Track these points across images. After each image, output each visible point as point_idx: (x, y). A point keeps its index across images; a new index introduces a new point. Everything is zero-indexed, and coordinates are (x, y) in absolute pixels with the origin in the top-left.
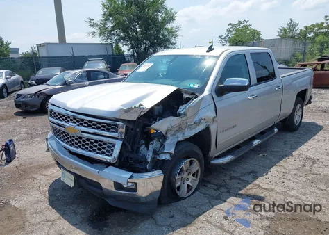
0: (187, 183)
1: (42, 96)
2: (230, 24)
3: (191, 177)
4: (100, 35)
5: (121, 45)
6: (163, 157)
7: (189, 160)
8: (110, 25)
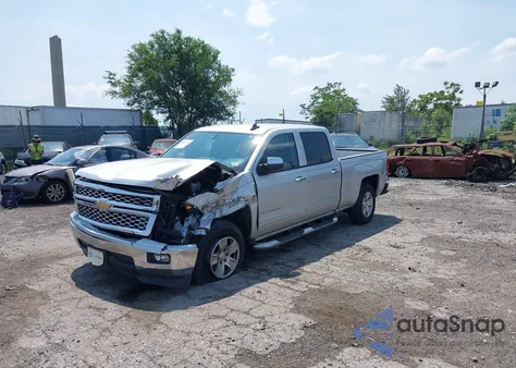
0: (224, 264)
1: (41, 180)
2: (316, 88)
3: (229, 258)
4: (124, 97)
5: (153, 112)
6: (198, 232)
7: (226, 238)
8: (138, 83)
